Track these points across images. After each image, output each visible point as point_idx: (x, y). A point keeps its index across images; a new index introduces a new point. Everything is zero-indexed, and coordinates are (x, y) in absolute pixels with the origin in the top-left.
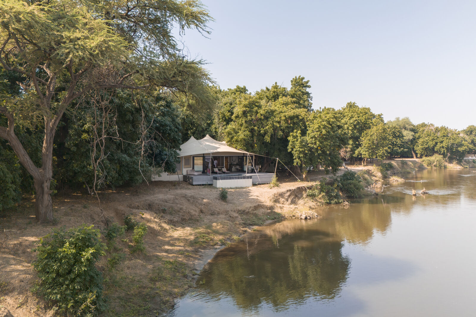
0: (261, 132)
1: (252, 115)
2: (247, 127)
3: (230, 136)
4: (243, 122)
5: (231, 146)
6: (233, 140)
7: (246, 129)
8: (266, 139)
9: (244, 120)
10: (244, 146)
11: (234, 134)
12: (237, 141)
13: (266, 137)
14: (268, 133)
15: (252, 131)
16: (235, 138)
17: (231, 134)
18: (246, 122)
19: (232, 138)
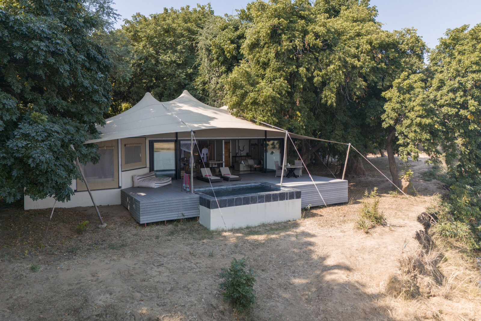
0: (315, 80)
1: (295, 37)
2: (279, 70)
3: (239, 92)
4: (272, 55)
5: (240, 116)
6: (247, 101)
7: (278, 74)
8: (326, 96)
9: (273, 51)
10: (272, 115)
11: (248, 87)
12: (255, 103)
13: (326, 93)
14: (332, 83)
15: (292, 78)
16: (252, 95)
17: (241, 87)
18: (278, 55)
19: (244, 96)
